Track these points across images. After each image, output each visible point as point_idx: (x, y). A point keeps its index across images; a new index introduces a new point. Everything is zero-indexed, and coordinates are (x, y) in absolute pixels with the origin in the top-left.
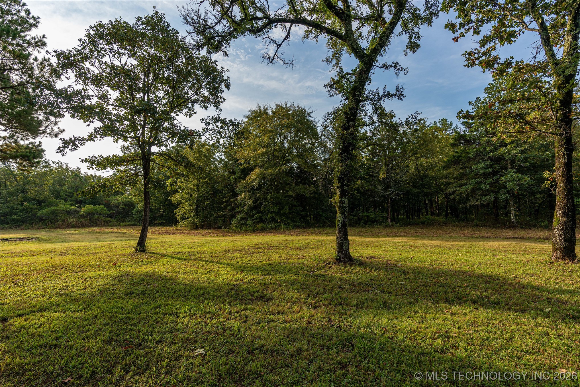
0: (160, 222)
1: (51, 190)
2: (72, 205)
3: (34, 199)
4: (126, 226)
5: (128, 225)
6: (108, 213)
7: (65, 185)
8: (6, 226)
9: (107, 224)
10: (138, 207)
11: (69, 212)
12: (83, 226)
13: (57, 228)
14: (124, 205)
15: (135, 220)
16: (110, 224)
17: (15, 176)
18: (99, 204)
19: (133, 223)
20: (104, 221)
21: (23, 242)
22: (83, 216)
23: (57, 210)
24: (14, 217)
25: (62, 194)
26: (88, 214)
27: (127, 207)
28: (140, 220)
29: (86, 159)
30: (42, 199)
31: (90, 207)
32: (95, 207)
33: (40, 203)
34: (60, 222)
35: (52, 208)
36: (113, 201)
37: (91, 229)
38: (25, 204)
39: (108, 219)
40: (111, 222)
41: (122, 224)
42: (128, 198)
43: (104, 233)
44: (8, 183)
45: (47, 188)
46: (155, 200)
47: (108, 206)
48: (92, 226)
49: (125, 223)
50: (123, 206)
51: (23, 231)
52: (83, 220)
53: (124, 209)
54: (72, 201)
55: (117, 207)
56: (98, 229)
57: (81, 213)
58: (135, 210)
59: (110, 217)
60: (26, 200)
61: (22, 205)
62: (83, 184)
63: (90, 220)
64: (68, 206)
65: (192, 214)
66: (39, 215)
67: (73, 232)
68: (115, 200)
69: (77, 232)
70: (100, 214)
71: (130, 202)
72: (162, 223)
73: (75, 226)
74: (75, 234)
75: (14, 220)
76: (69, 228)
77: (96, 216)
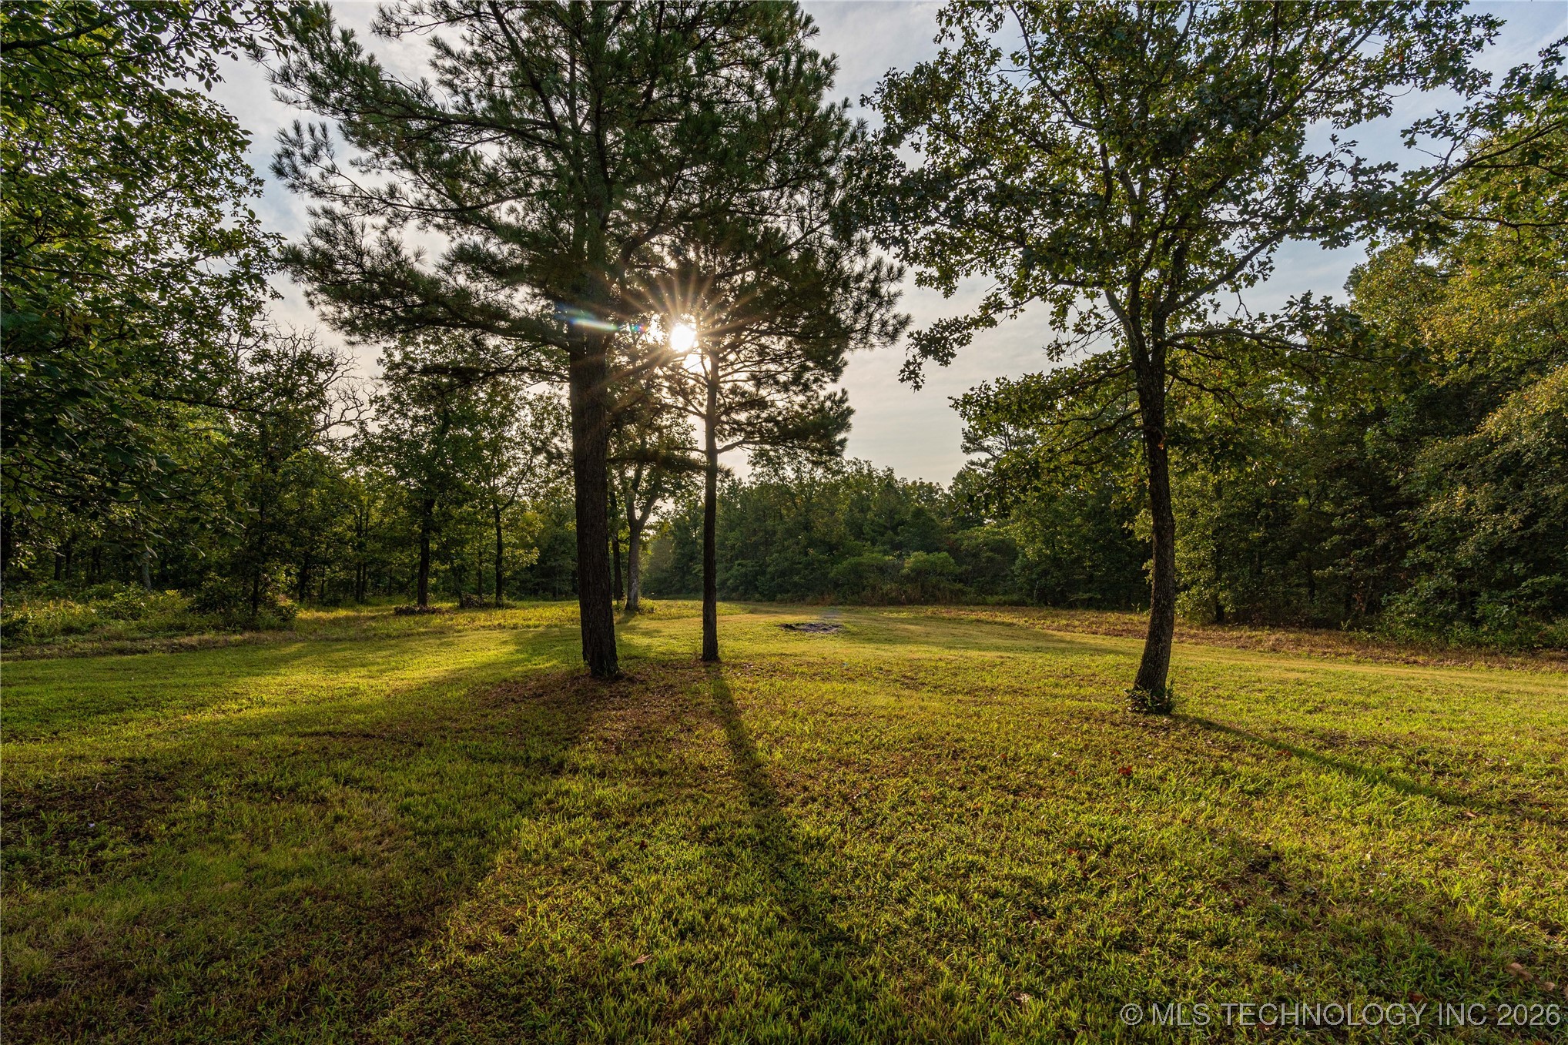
0: (1086, 596)
1: (847, 523)
2: (886, 553)
3: (823, 542)
4: (1000, 605)
5: (1005, 603)
6: (959, 570)
7: (869, 508)
8: (786, 596)
9: (956, 599)
10: (1025, 556)
11: (882, 570)
12: (911, 602)
13: (863, 604)
14: (992, 550)
15: (1021, 589)
16: (963, 598)
17: (793, 496)
18: (938, 550)
19: (1015, 597)
20: (951, 592)
21: (818, 634)
22: (908, 578)
23: (860, 564)
24: (796, 578)
25: (866, 529)
26: (919, 574)
27: (998, 557)
28: (1031, 591)
29: (965, 395)
30: (834, 541)
31: (921, 555)
32: (932, 557)
33: (831, 548)
34: (868, 592)
35: (853, 560)
36: (966, 543)
37: (929, 610)
38: (811, 551)
39: (959, 586)
40: (964, 593)
41: (989, 599)
42: (998, 533)
43: (959, 621)
44: (784, 512)
45: (842, 518)
46: (1070, 536)
47: (954, 550)
48: (926, 603)
49: (996, 598)
50: (989, 554)
51: (810, 608)
52: (909, 587)
53: (990, 560)
54: (883, 544)
55: (975, 556)
56: (943, 612)
57: (904, 571)
58: (1018, 562)
59: (961, 581)
60: (811, 543)
61: (806, 554)
62: (902, 503)
63: (923, 586)
64: (880, 556)
65: (1205, 575)
66: (832, 575)
67: (895, 615)
68: (969, 538)
69: (904, 615)
70: (941, 574)
71: (1003, 541)
72: (1090, 599)
73: (895, 602)
74: (902, 621)
75: (795, 585)
76: (884, 605)
77: (933, 579)
